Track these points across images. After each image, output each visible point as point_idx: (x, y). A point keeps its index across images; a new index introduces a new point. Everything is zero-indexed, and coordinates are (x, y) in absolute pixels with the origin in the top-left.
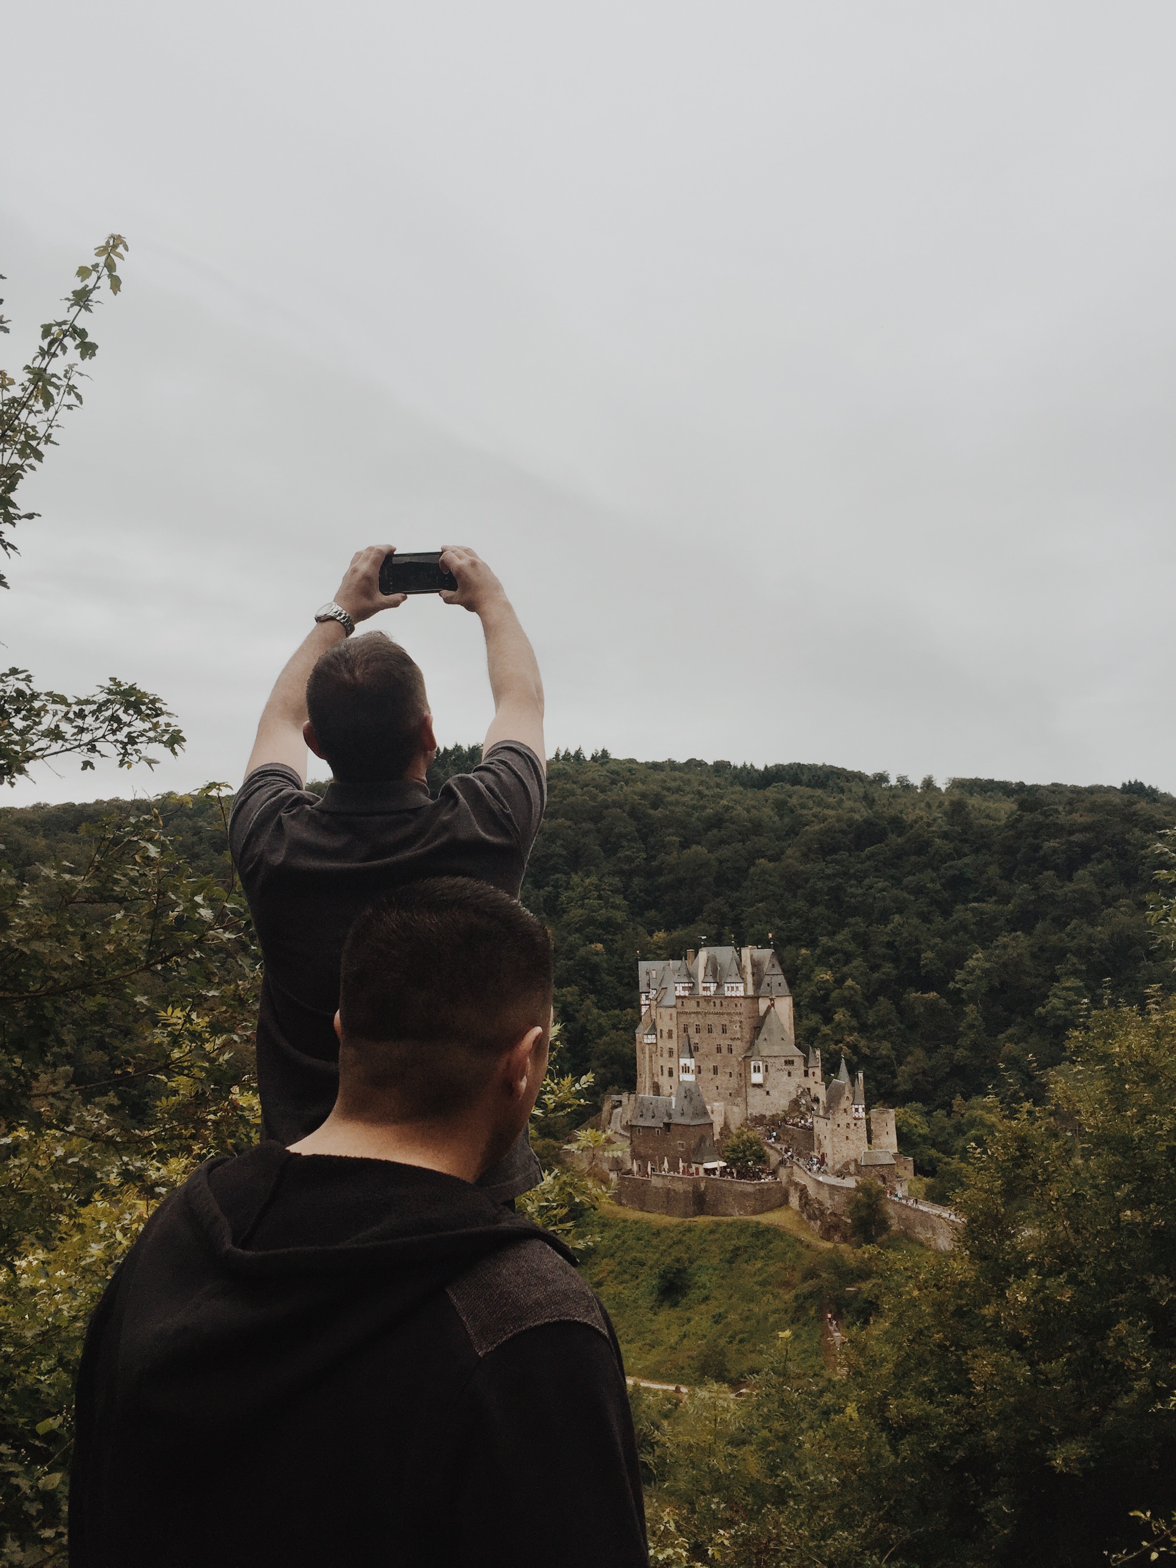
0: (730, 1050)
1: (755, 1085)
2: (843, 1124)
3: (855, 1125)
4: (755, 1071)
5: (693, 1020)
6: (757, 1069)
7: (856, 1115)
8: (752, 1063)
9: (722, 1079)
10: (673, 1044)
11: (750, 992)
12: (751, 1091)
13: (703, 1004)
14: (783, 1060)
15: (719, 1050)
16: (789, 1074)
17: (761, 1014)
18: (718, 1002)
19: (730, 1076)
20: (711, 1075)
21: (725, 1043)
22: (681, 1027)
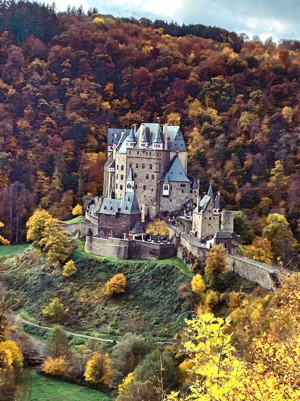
0: (153, 178)
1: (164, 196)
2: (208, 218)
3: (214, 218)
4: (165, 189)
5: (135, 161)
6: (166, 188)
7: (215, 213)
8: (164, 185)
9: (147, 192)
10: (124, 173)
11: (166, 148)
12: (162, 198)
13: (141, 153)
14: (180, 183)
15: (147, 177)
16: (183, 191)
17: (171, 160)
18: (148, 152)
19: (152, 191)
20: (142, 190)
21: (150, 174)
22: (129, 164)
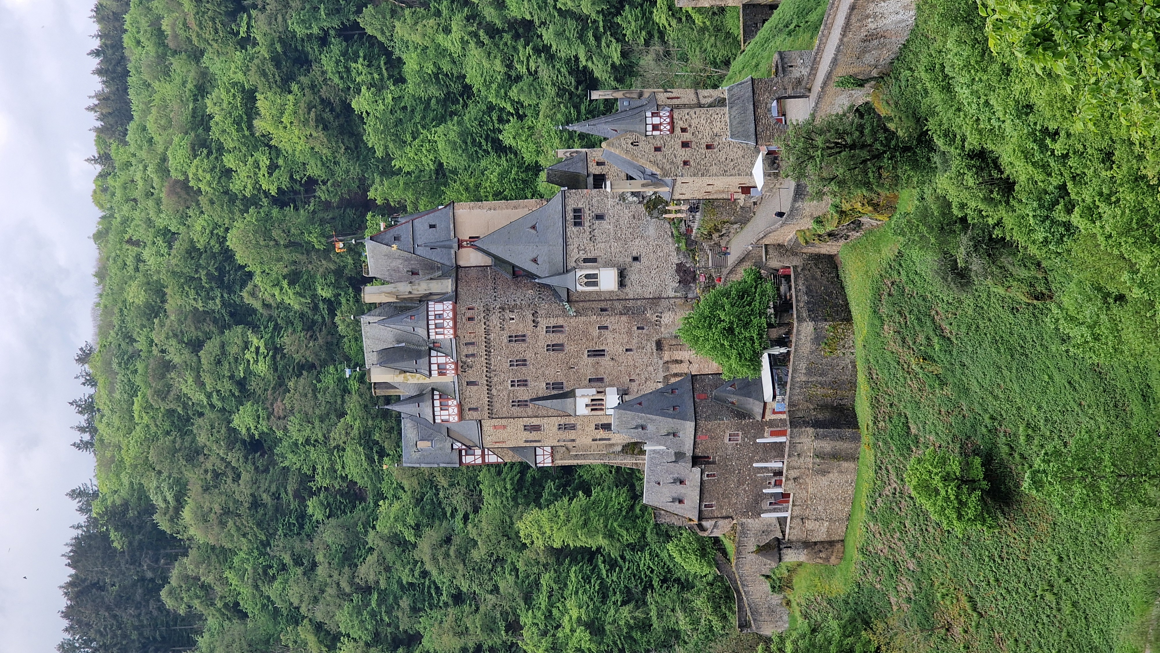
0: (556, 329)
1: (622, 284)
4: (595, 284)
5: (503, 392)
6: (592, 280)
8: (580, 288)
9: (613, 343)
10: (550, 425)
11: (447, 285)
12: (631, 291)
13: (471, 375)
14: (572, 230)
15: (556, 347)
16: (600, 217)
17: (488, 261)
18: (465, 351)
19: (606, 328)
20: (605, 361)
21: (544, 338)
22: (516, 411)
